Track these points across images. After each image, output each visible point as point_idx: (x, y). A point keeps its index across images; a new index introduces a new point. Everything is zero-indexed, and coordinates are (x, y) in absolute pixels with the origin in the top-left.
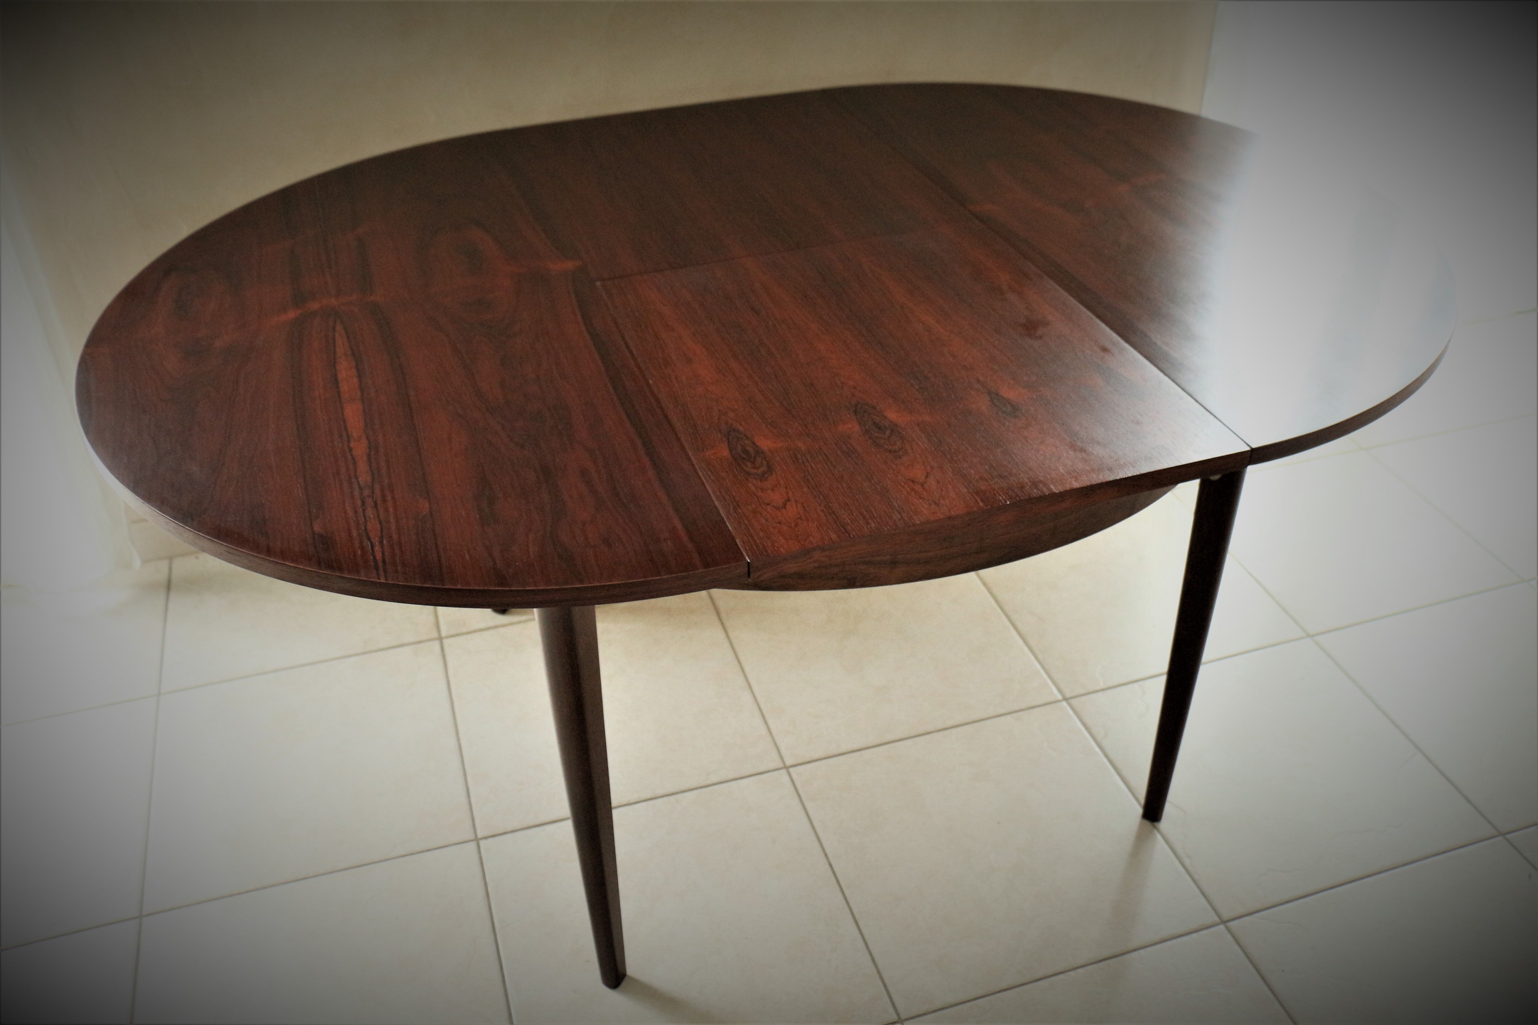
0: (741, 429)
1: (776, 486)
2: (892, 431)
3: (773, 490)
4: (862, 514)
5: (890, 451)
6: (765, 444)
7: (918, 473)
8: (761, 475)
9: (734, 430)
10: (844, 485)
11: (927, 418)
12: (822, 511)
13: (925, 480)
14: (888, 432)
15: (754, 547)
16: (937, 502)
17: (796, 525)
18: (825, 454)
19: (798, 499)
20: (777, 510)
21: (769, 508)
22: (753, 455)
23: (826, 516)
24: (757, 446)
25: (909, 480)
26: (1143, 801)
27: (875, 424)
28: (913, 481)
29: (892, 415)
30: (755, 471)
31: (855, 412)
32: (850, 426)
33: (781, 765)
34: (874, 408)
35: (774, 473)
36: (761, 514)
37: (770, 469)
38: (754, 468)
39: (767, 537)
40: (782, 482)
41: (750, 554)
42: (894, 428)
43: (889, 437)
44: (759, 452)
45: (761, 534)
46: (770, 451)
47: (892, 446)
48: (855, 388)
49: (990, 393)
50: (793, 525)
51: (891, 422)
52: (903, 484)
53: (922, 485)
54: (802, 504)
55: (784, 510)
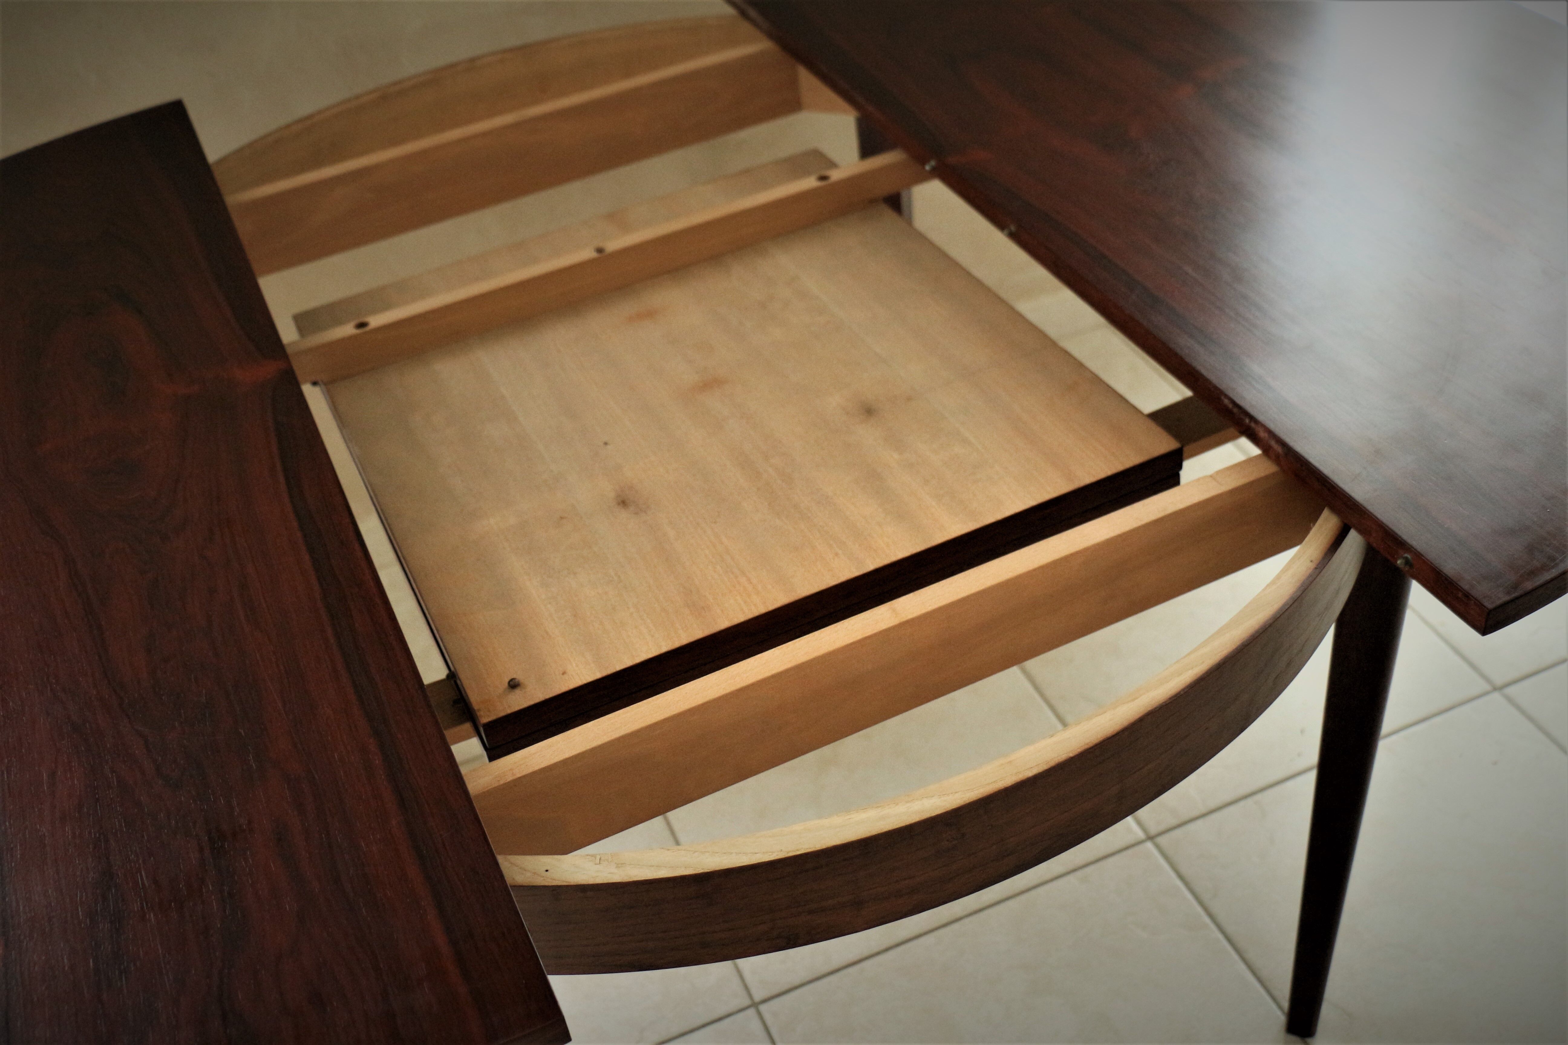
26: (1286, 1005)
33: (747, 1002)
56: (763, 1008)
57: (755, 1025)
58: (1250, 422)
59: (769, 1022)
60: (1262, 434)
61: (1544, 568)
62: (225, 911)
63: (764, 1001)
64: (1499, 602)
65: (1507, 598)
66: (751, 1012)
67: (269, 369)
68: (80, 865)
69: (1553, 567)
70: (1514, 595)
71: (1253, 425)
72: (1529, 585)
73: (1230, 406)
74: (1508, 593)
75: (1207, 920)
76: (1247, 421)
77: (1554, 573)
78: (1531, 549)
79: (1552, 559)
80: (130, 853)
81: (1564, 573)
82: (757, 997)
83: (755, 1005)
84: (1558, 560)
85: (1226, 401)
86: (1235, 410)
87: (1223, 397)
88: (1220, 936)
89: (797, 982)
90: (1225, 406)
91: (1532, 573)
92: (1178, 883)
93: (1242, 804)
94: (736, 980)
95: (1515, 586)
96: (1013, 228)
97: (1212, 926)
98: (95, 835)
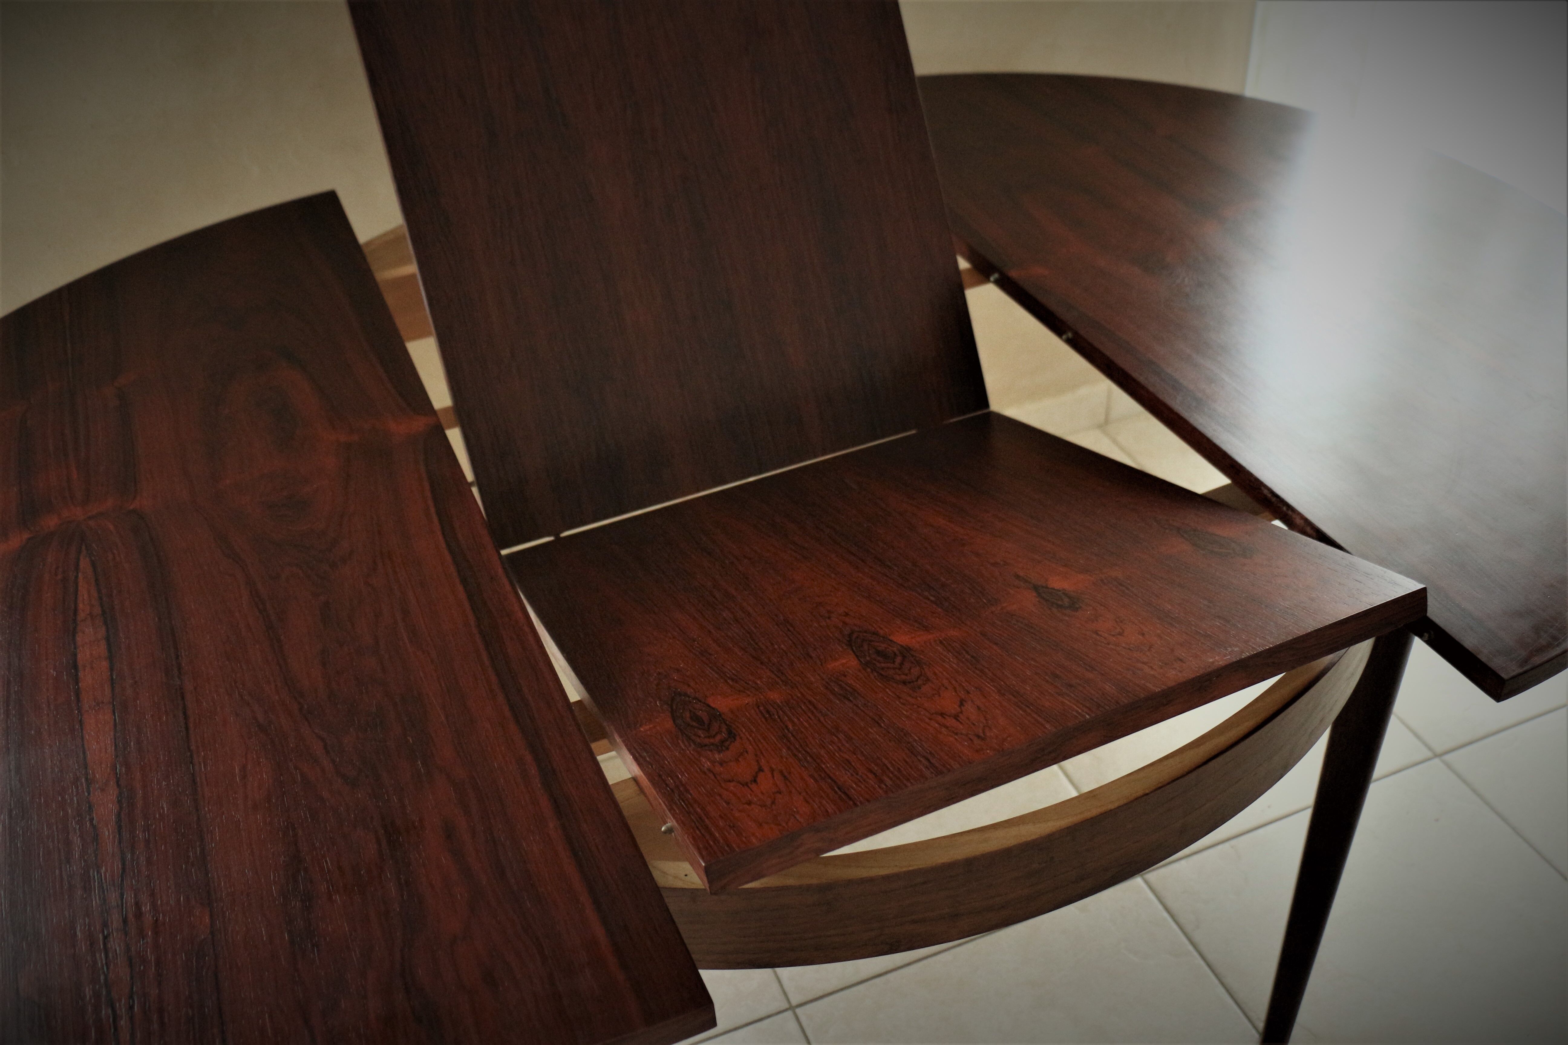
0: (690, 691)
1: (741, 754)
2: (904, 657)
3: (737, 760)
4: (871, 771)
5: (904, 683)
6: (722, 703)
7: (948, 702)
8: (718, 744)
9: (680, 694)
10: (841, 736)
11: (953, 633)
12: (812, 776)
13: (959, 709)
14: (899, 660)
15: (711, 843)
16: (982, 735)
17: (773, 803)
18: (810, 702)
19: (774, 767)
20: (743, 786)
21: (731, 786)
22: (706, 722)
23: (816, 781)
24: (714, 709)
25: (936, 713)
27: (878, 653)
28: (942, 714)
29: (902, 638)
30: (712, 740)
31: (850, 644)
32: (844, 661)
34: (875, 633)
35: (738, 738)
36: (720, 795)
37: (732, 735)
38: (709, 737)
39: (730, 826)
40: (750, 748)
41: (704, 853)
42: (906, 652)
43: (902, 664)
44: (715, 715)
45: (721, 823)
46: (732, 712)
47: (906, 675)
48: (847, 614)
49: (1036, 588)
50: (769, 802)
51: (902, 646)
52: (927, 720)
53: (956, 717)
54: (781, 772)
55: (753, 786)
56: (798, 1011)
57: (793, 1025)
58: (1287, 510)
59: (805, 1023)
60: (1298, 521)
61: (1549, 646)
62: (402, 896)
63: (800, 1005)
64: (1514, 673)
65: (1521, 670)
66: (789, 1014)
67: (419, 424)
68: (271, 849)
69: (1557, 645)
70: (1525, 668)
71: (1290, 512)
72: (1537, 660)
73: (1269, 495)
74: (1521, 666)
75: (1191, 948)
76: (1285, 509)
77: (1558, 651)
78: (1537, 629)
79: (1555, 638)
80: (315, 841)
81: (1564, 652)
82: (794, 1002)
83: (792, 1008)
84: (1560, 640)
85: (1266, 492)
86: (1274, 499)
87: (1263, 488)
88: (1202, 963)
89: (830, 990)
90: (1265, 496)
91: (1540, 650)
92: (1166, 915)
93: (1220, 847)
94: (776, 985)
95: (1526, 661)
96: (1070, 335)
97: (1195, 954)
98: (284, 823)
